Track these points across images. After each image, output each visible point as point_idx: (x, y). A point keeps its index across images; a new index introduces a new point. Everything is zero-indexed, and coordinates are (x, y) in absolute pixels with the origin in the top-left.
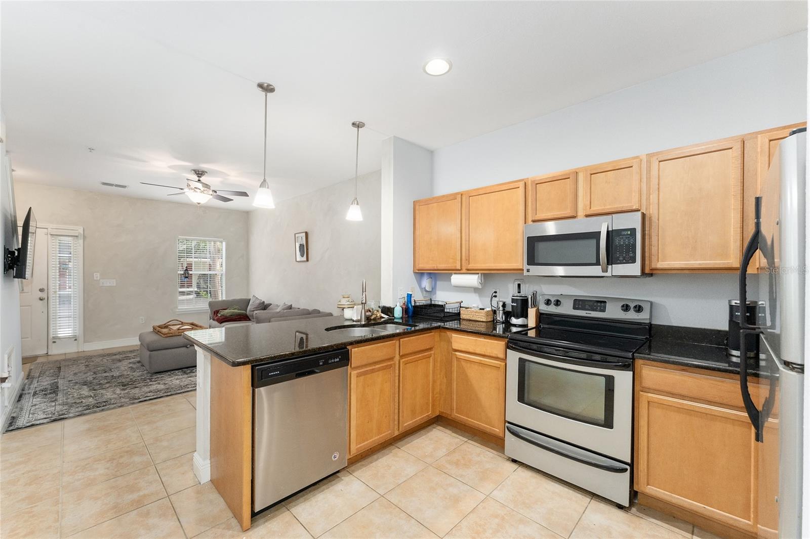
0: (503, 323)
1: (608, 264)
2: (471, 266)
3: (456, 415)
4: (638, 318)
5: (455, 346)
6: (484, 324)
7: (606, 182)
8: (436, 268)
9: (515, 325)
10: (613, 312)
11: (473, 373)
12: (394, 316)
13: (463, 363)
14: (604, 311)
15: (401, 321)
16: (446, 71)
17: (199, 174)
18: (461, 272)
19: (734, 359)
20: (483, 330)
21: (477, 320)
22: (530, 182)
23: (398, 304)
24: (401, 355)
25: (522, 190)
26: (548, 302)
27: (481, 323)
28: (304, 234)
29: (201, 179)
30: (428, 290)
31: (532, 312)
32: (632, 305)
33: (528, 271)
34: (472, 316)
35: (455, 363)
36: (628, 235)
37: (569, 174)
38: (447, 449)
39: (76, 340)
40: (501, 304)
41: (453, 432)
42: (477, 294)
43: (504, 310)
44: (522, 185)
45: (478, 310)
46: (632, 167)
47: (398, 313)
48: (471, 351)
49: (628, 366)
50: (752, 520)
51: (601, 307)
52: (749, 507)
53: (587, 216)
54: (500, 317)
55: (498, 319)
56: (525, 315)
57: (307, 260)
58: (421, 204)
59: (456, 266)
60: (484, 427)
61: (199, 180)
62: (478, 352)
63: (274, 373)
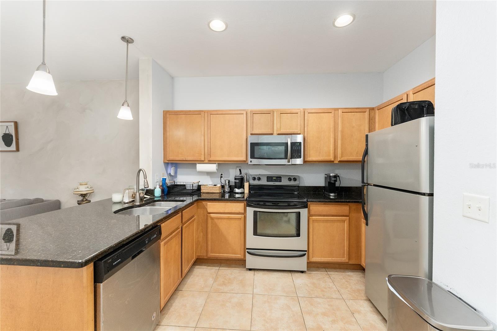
0: (229, 192)
1: (291, 158)
2: (212, 159)
3: (212, 255)
4: (295, 184)
5: (210, 210)
6: (218, 194)
7: (287, 118)
8: (184, 160)
9: (238, 193)
10: (285, 182)
11: (223, 226)
12: (154, 196)
13: (216, 220)
14: (281, 181)
15: (160, 199)
16: (222, 30)
19: (331, 197)
20: (218, 197)
22: (249, 112)
23: (158, 186)
24: (183, 222)
25: (245, 115)
26: (254, 179)
27: (217, 194)
28: (13, 124)
30: (173, 175)
31: (246, 185)
32: (292, 178)
33: (251, 162)
34: (210, 190)
35: (210, 221)
36: (298, 145)
37: (270, 111)
38: (212, 278)
40: (227, 182)
41: (207, 266)
42: (209, 177)
43: (229, 185)
44: (245, 113)
45: (212, 186)
46: (297, 113)
47: (158, 192)
48: (221, 211)
49: (305, 206)
50: (345, 257)
51: (279, 179)
52: (344, 253)
53: (278, 134)
54: (227, 189)
55: (226, 190)
56: (242, 186)
57: (18, 150)
58: (170, 114)
59: (201, 159)
60: (231, 256)
62: (226, 212)
63: (117, 262)
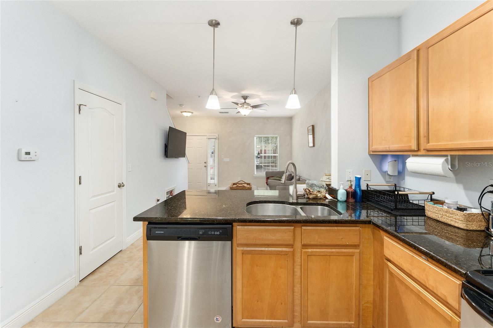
2: (430, 146)
5: (387, 253)
12: (337, 199)
17: (245, 98)
18: (419, 153)
21: (449, 223)
23: (342, 187)
24: (303, 243)
28: (311, 126)
29: (246, 101)
30: (391, 174)
34: (440, 216)
35: (387, 276)
39: (216, 186)
42: (461, 186)
47: (341, 195)
58: (374, 79)
61: (245, 102)
63: (160, 232)
